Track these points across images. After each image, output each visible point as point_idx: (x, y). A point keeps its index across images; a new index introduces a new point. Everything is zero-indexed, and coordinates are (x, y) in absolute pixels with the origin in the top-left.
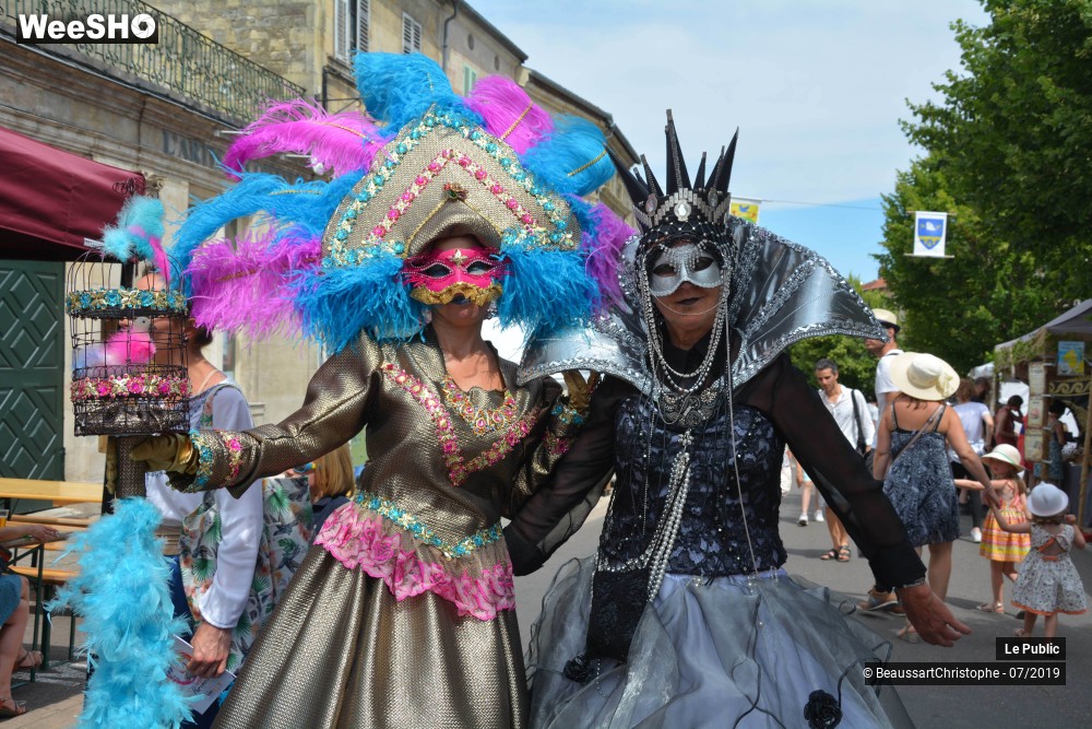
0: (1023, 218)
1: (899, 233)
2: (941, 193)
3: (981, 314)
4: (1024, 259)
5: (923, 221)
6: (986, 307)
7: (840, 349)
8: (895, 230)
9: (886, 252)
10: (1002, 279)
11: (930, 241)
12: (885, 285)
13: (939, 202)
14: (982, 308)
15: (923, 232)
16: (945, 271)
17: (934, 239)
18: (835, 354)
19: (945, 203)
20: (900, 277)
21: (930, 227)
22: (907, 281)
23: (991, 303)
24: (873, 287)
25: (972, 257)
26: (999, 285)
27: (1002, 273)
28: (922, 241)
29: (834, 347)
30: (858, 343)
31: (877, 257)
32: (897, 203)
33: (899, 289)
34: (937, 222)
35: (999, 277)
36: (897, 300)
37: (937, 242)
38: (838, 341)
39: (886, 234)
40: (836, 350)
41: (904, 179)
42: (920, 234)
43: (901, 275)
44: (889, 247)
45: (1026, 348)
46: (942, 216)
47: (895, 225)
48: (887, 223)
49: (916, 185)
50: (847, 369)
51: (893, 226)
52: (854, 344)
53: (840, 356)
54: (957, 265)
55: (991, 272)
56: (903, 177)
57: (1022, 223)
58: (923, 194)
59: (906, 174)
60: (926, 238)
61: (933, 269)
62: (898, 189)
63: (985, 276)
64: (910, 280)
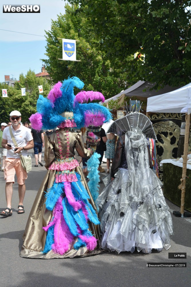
0: (116, 41)
1: (54, 50)
2: (72, 31)
3: (89, 87)
4: (106, 63)
5: (66, 44)
6: (91, 84)
7: (27, 102)
8: (52, 48)
9: (47, 58)
10: (98, 72)
11: (69, 53)
12: (48, 74)
13: (71, 35)
14: (90, 85)
15: (66, 49)
16: (74, 68)
17: (71, 52)
18: (25, 105)
19: (74, 36)
20: (55, 70)
21: (69, 46)
22: (57, 72)
23: (93, 82)
24: (40, 76)
25: (85, 61)
26: (97, 74)
27: (98, 69)
28: (66, 53)
29: (24, 101)
30: (34, 100)
31: (44, 60)
32: (52, 35)
33: (54, 76)
34: (72, 44)
35: (96, 71)
36: (53, 81)
37: (73, 54)
38: (26, 99)
39: (48, 50)
40: (25, 103)
41: (55, 24)
42: (65, 50)
43: (55, 69)
44: (49, 56)
45: (115, 104)
46: (74, 42)
47: (52, 46)
48: (48, 45)
49: (60, 27)
50: (30, 111)
51: (51, 46)
52: (33, 100)
53: (27, 105)
54: (79, 65)
55: (93, 69)
56: (54, 23)
57: (116, 43)
58: (64, 32)
59: (56, 22)
60: (67, 52)
61: (69, 67)
62: (52, 28)
63: (91, 70)
64: (59, 72)
